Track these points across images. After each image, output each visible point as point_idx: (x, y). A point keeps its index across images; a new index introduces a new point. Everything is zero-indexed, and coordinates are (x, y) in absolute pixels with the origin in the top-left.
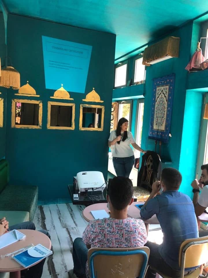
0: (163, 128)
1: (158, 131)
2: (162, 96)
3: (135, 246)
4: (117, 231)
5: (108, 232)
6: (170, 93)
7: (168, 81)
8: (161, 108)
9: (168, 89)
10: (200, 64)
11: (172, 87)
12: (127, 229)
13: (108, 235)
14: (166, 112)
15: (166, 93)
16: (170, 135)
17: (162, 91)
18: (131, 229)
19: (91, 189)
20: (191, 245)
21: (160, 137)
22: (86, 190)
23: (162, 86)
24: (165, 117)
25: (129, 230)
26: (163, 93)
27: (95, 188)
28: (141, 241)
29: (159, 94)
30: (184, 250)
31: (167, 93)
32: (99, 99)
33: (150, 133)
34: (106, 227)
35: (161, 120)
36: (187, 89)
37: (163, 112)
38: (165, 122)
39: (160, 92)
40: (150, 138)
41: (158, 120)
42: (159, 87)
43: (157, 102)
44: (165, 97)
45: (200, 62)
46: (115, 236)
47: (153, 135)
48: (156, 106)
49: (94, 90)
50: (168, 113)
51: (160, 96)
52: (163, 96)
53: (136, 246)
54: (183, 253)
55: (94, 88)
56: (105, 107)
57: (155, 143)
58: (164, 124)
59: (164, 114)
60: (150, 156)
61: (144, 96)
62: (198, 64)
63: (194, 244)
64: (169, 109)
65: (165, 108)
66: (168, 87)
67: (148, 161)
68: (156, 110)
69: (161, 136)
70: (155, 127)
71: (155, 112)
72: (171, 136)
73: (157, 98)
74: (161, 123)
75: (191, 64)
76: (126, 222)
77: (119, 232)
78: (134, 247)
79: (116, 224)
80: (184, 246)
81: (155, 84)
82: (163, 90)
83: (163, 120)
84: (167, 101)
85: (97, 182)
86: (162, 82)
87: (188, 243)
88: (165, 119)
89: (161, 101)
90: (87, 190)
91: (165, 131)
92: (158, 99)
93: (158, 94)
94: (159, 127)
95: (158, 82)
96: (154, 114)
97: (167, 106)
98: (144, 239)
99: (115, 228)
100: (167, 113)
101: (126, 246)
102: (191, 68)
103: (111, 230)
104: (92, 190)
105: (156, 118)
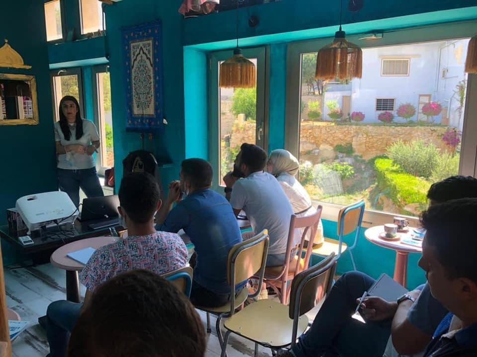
0: (150, 111)
1: (142, 117)
2: (141, 57)
3: (174, 268)
4: (146, 252)
5: (132, 258)
6: (156, 51)
7: (150, 31)
8: (144, 79)
9: (151, 46)
10: (201, 6)
11: (158, 43)
12: (160, 247)
13: (134, 262)
14: (152, 84)
15: (149, 52)
16: (165, 121)
17: (141, 48)
18: (166, 245)
19: (53, 222)
20: (241, 250)
21: (147, 126)
22: (43, 225)
23: (141, 41)
24: (153, 92)
25: (163, 247)
26: (143, 53)
27: (59, 219)
28: (181, 260)
29: (136, 55)
30: (233, 260)
31: (151, 53)
32: (21, 62)
33: (128, 122)
34: (128, 250)
35: (146, 98)
36: (185, 45)
37: (148, 85)
38: (153, 100)
39: (138, 50)
40: (128, 130)
41: (139, 98)
42: (133, 42)
43: (134, 68)
44: (148, 58)
45: (201, 2)
46: (143, 261)
47: (134, 125)
48: (133, 75)
49: (7, 43)
50: (157, 86)
51: (139, 58)
52: (144, 57)
53: (176, 268)
54: (232, 264)
55: (6, 41)
56: (36, 78)
57: (141, 137)
58: (152, 105)
59: (150, 88)
60: (137, 158)
61: (108, 59)
62: (197, 5)
63: (244, 248)
64: (157, 78)
65: (150, 78)
66: (151, 42)
67: (135, 168)
68: (133, 82)
69: (150, 124)
70: (136, 111)
71: (133, 85)
72: (166, 123)
73: (133, 60)
74: (147, 103)
75: (186, 4)
76: (157, 237)
77: (149, 254)
78: (172, 271)
79: (142, 243)
80: (233, 255)
81: (127, 37)
82: (143, 47)
83: (149, 97)
84: (151, 65)
85: (61, 209)
86: (139, 34)
87: (237, 249)
88: (152, 96)
89: (140, 66)
90: (45, 226)
91: (155, 116)
92: (136, 63)
93: (134, 54)
94: (143, 110)
95: (132, 35)
96: (131, 88)
97: (153, 73)
98: (185, 258)
99: (142, 249)
100: (155, 86)
101: (161, 272)
102: (189, 10)
103: (136, 253)
104: (56, 225)
105: (136, 96)
